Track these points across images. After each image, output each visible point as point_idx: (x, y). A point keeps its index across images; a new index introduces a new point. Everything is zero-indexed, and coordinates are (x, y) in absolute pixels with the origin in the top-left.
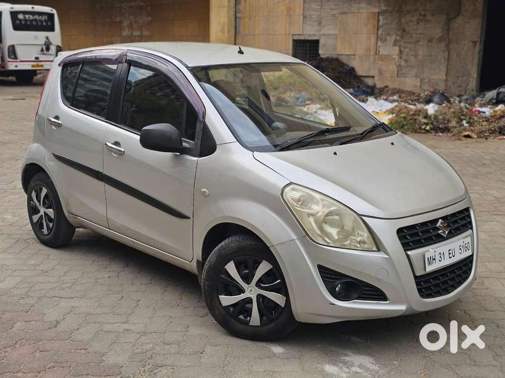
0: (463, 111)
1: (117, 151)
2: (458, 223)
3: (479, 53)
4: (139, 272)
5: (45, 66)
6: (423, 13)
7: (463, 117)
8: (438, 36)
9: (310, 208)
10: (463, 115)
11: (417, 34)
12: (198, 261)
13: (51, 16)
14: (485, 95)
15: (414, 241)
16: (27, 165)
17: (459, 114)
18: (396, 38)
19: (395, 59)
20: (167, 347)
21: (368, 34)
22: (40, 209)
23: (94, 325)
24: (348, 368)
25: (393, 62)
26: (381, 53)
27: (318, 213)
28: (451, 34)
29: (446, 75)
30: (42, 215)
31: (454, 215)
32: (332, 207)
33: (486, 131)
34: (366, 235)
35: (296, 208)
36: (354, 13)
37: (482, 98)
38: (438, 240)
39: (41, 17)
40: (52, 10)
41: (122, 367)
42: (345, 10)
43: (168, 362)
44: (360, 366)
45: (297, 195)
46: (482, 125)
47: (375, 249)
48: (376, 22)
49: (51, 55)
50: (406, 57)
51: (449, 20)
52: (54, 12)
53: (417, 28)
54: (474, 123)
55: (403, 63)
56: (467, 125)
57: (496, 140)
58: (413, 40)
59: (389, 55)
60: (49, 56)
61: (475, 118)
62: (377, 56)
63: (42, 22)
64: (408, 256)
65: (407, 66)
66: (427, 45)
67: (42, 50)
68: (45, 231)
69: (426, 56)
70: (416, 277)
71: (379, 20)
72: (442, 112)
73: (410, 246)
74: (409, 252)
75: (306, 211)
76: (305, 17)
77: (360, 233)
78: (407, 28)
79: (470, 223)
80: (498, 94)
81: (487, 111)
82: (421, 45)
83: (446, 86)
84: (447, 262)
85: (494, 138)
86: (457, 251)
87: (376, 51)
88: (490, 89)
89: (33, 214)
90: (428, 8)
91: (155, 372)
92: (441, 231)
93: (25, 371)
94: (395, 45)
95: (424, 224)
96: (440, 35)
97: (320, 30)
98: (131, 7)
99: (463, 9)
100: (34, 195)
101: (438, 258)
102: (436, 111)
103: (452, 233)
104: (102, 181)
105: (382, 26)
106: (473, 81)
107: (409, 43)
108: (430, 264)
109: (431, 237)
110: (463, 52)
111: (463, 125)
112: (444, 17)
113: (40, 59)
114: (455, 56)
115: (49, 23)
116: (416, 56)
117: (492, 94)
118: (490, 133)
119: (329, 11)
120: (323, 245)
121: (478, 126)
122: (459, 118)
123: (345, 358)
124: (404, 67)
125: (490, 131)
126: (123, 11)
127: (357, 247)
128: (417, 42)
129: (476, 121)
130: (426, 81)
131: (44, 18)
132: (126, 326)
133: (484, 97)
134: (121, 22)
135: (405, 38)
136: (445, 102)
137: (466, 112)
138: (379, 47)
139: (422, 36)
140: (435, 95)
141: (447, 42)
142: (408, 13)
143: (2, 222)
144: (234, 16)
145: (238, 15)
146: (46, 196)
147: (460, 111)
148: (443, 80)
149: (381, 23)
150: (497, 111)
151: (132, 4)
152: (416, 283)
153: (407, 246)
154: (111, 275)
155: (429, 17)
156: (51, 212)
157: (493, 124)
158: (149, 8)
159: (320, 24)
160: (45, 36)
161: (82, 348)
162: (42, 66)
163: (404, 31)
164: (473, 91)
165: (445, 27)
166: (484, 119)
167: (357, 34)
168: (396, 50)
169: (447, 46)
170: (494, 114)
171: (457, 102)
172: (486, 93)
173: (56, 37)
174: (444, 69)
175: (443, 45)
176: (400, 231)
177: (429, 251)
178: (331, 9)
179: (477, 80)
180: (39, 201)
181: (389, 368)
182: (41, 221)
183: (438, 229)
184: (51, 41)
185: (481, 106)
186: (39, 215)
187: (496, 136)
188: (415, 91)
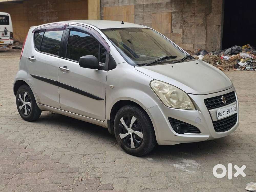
0: (216, 58)
1: (65, 70)
2: (230, 98)
3: (221, 31)
4: (75, 130)
5: (4, 42)
6: (193, 12)
7: (216, 61)
8: (201, 23)
9: (164, 91)
10: (216, 60)
11: (191, 22)
12: (108, 120)
13: (7, 17)
14: (225, 51)
15: (212, 105)
16: (16, 81)
17: (215, 59)
18: (181, 25)
19: (180, 35)
20: (97, 160)
21: (167, 23)
22: (23, 103)
23: (60, 152)
24: (184, 165)
25: (180, 36)
26: (173, 32)
27: (167, 93)
28: (207, 22)
29: (206, 42)
30: (24, 106)
31: (228, 94)
32: (174, 90)
33: (228, 67)
34: (190, 103)
35: (157, 91)
36: (160, 13)
37: (224, 52)
38: (222, 105)
39: (2, 18)
40: (7, 14)
41: (78, 168)
42: (155, 11)
43: (100, 166)
44: (190, 164)
45: (157, 85)
46: (226, 64)
47: (194, 109)
48: (171, 17)
49: (7, 36)
50: (186, 34)
51: (206, 15)
52: (9, 15)
53: (191, 20)
54: (222, 63)
55: (184, 37)
56: (219, 64)
57: (233, 71)
58: (189, 26)
59: (177, 33)
60: (7, 37)
61: (222, 61)
62: (172, 34)
63: (3, 20)
64: (209, 112)
65: (187, 38)
66: (196, 27)
67: (3, 34)
68: (26, 113)
69: (196, 33)
70: (213, 122)
71: (172, 16)
72: (206, 58)
73: (210, 107)
74: (210, 110)
75: (162, 92)
76: (135, 16)
77: (187, 102)
78: (186, 20)
79: (235, 98)
80: (232, 50)
81: (228, 58)
82: (193, 28)
83: (206, 47)
84: (226, 115)
85: (232, 70)
86: (231, 111)
87: (171, 31)
88: (228, 48)
89: (19, 106)
90: (196, 10)
91: (94, 170)
92: (223, 101)
93: (32, 172)
94: (180, 28)
95: (215, 98)
96: (202, 23)
97: (143, 22)
98: (47, 12)
99: (213, 10)
100: (20, 96)
101: (222, 114)
102: (203, 58)
103: (228, 103)
104: (58, 86)
105: (174, 19)
106: (219, 44)
107: (187, 27)
108: (219, 116)
109: (219, 104)
110: (214, 31)
111: (217, 64)
112: (204, 14)
113: (2, 39)
114: (209, 32)
115: (6, 21)
116: (191, 33)
117: (228, 50)
118: (230, 68)
119: (147, 12)
120: (170, 107)
121: (224, 64)
122: (215, 61)
123: (182, 161)
124: (185, 39)
125: (230, 67)
126: (44, 14)
127: (186, 108)
128: (191, 26)
129: (223, 62)
130: (196, 45)
131: (4, 18)
132: (75, 152)
133: (225, 52)
134: (43, 20)
135: (185, 24)
136: (207, 54)
137: (218, 58)
138: (173, 29)
139: (193, 23)
140: (201, 52)
141: (206, 26)
142: (186, 12)
143: (2, 111)
144: (100, 16)
145: (102, 15)
146: (27, 96)
147: (215, 58)
148: (205, 44)
149: (173, 17)
150: (233, 57)
151: (48, 11)
152: (213, 125)
153: (209, 107)
154: (62, 132)
155: (196, 14)
156: (29, 104)
157: (231, 63)
158: (57, 13)
159: (143, 18)
160: (5, 27)
161: (57, 162)
162: (3, 42)
163: (184, 21)
164: (219, 49)
165: (204, 19)
166: (227, 61)
167: (161, 23)
168: (181, 31)
169: (206, 28)
170: (231, 59)
171: (212, 54)
172: (225, 50)
173: (10, 28)
174: (205, 39)
175: (204, 27)
176: (205, 100)
177: (218, 110)
178: (149, 11)
179: (220, 44)
180: (23, 99)
181: (203, 164)
182: (24, 108)
183: (222, 100)
184: (8, 29)
185: (224, 55)
186: (23, 106)
187: (233, 69)
188: (191, 50)
